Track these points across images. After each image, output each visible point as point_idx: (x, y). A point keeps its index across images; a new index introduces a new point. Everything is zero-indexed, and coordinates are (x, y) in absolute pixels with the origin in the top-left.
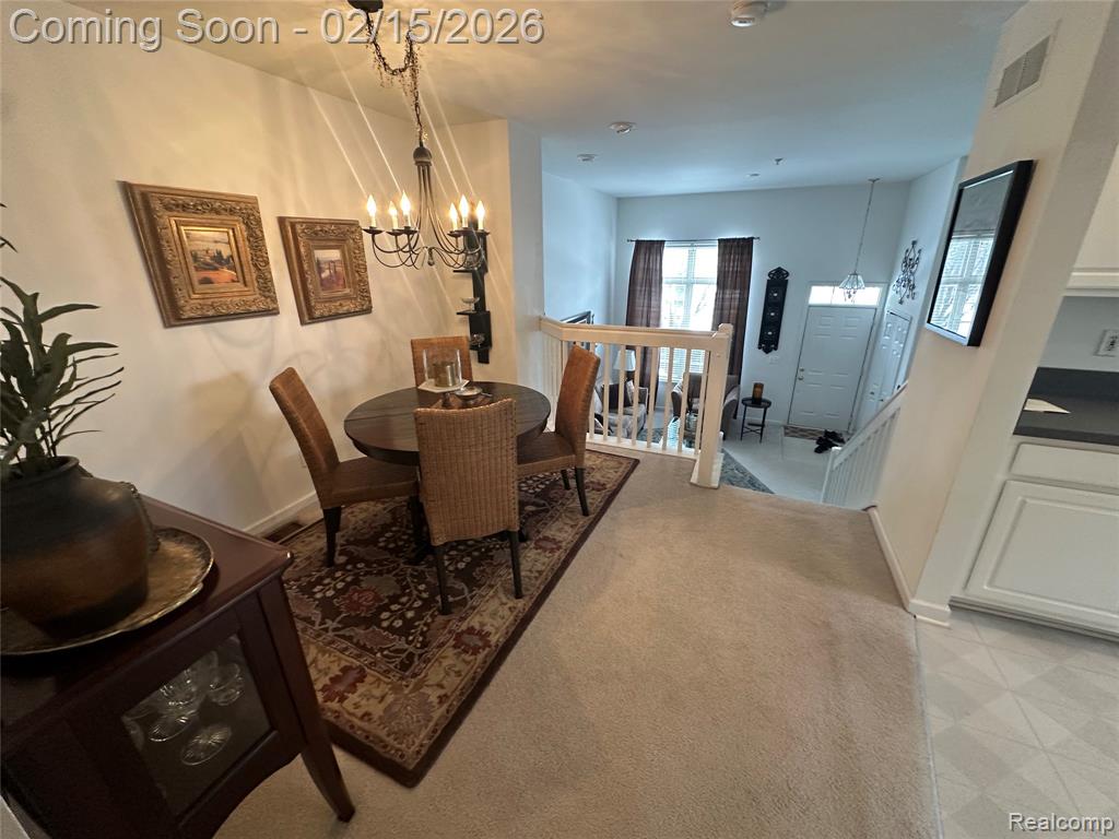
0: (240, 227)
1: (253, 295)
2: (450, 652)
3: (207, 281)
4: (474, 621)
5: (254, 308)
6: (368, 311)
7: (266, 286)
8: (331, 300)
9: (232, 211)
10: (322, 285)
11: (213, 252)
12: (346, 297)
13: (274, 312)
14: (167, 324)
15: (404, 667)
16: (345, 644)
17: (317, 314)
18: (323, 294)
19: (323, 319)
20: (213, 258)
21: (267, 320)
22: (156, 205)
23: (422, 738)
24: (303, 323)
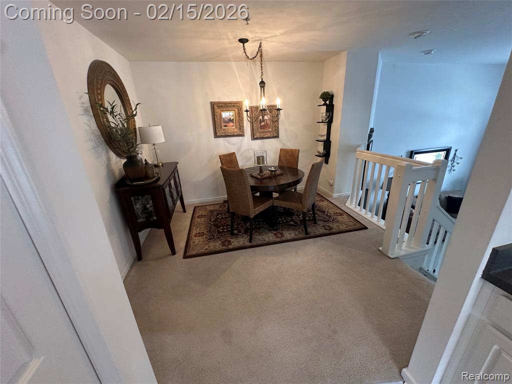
0: (236, 110)
1: (236, 131)
2: (220, 242)
3: (226, 126)
4: (232, 240)
5: (235, 134)
6: (277, 137)
7: (241, 127)
8: (263, 132)
9: (234, 106)
10: (261, 127)
11: (228, 118)
12: (269, 132)
13: (242, 135)
14: (215, 138)
15: (210, 239)
16: (209, 228)
17: (255, 137)
18: (260, 130)
19: (257, 139)
20: (229, 120)
21: (241, 138)
22: (215, 107)
23: (194, 253)
24: (252, 140)
